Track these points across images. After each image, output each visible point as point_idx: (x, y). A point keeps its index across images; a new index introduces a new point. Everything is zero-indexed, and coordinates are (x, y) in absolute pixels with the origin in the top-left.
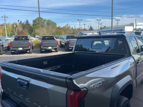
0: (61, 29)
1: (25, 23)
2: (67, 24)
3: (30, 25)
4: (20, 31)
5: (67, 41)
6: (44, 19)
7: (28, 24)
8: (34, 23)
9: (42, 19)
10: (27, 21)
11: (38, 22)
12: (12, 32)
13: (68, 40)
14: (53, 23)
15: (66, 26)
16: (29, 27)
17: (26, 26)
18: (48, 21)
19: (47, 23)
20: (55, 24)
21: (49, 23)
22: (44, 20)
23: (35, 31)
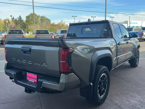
0: (56, 25)
1: (17, 19)
2: (62, 21)
3: (23, 21)
4: (13, 27)
5: (61, 36)
6: (38, 15)
7: (21, 20)
8: (27, 20)
9: (36, 15)
10: (20, 17)
11: (32, 18)
12: (4, 28)
13: (62, 34)
14: (47, 19)
15: (60, 23)
16: (22, 23)
17: (19, 21)
18: (42, 17)
19: (41, 19)
20: (49, 21)
21: (43, 19)
22: (38, 17)
23: (28, 28)
